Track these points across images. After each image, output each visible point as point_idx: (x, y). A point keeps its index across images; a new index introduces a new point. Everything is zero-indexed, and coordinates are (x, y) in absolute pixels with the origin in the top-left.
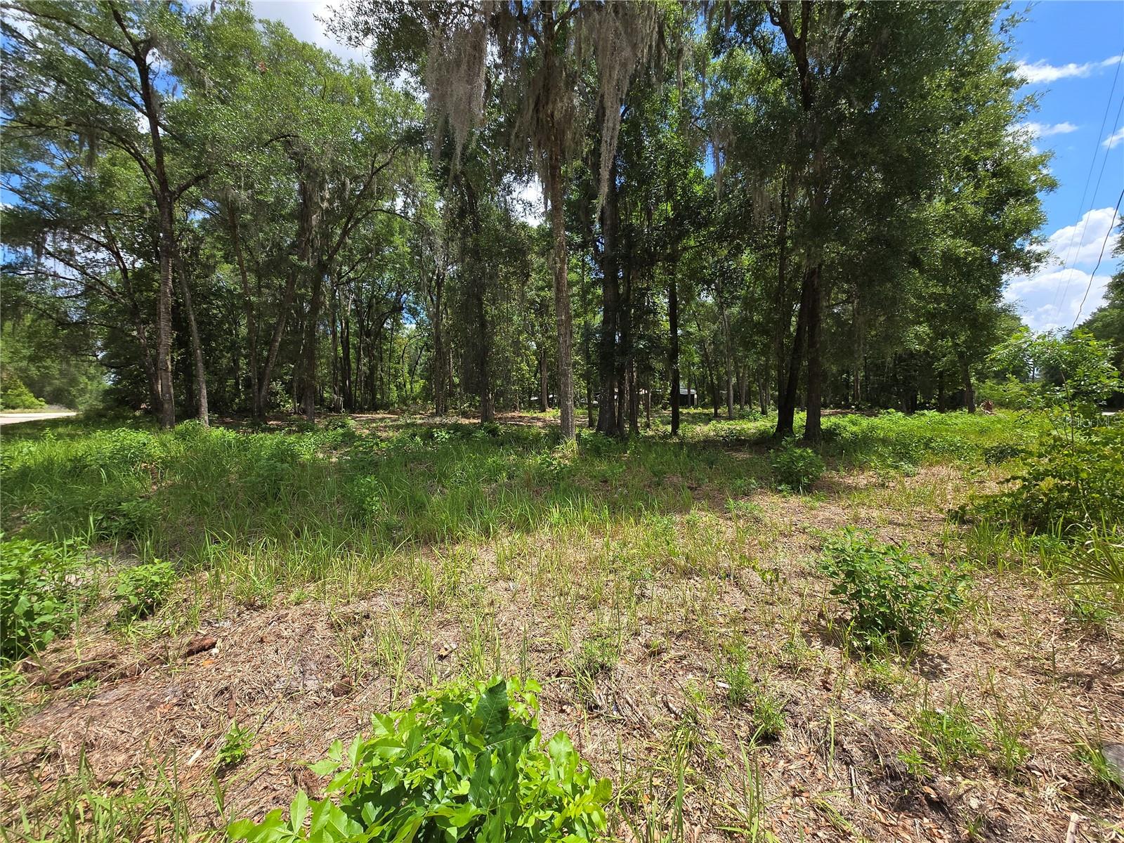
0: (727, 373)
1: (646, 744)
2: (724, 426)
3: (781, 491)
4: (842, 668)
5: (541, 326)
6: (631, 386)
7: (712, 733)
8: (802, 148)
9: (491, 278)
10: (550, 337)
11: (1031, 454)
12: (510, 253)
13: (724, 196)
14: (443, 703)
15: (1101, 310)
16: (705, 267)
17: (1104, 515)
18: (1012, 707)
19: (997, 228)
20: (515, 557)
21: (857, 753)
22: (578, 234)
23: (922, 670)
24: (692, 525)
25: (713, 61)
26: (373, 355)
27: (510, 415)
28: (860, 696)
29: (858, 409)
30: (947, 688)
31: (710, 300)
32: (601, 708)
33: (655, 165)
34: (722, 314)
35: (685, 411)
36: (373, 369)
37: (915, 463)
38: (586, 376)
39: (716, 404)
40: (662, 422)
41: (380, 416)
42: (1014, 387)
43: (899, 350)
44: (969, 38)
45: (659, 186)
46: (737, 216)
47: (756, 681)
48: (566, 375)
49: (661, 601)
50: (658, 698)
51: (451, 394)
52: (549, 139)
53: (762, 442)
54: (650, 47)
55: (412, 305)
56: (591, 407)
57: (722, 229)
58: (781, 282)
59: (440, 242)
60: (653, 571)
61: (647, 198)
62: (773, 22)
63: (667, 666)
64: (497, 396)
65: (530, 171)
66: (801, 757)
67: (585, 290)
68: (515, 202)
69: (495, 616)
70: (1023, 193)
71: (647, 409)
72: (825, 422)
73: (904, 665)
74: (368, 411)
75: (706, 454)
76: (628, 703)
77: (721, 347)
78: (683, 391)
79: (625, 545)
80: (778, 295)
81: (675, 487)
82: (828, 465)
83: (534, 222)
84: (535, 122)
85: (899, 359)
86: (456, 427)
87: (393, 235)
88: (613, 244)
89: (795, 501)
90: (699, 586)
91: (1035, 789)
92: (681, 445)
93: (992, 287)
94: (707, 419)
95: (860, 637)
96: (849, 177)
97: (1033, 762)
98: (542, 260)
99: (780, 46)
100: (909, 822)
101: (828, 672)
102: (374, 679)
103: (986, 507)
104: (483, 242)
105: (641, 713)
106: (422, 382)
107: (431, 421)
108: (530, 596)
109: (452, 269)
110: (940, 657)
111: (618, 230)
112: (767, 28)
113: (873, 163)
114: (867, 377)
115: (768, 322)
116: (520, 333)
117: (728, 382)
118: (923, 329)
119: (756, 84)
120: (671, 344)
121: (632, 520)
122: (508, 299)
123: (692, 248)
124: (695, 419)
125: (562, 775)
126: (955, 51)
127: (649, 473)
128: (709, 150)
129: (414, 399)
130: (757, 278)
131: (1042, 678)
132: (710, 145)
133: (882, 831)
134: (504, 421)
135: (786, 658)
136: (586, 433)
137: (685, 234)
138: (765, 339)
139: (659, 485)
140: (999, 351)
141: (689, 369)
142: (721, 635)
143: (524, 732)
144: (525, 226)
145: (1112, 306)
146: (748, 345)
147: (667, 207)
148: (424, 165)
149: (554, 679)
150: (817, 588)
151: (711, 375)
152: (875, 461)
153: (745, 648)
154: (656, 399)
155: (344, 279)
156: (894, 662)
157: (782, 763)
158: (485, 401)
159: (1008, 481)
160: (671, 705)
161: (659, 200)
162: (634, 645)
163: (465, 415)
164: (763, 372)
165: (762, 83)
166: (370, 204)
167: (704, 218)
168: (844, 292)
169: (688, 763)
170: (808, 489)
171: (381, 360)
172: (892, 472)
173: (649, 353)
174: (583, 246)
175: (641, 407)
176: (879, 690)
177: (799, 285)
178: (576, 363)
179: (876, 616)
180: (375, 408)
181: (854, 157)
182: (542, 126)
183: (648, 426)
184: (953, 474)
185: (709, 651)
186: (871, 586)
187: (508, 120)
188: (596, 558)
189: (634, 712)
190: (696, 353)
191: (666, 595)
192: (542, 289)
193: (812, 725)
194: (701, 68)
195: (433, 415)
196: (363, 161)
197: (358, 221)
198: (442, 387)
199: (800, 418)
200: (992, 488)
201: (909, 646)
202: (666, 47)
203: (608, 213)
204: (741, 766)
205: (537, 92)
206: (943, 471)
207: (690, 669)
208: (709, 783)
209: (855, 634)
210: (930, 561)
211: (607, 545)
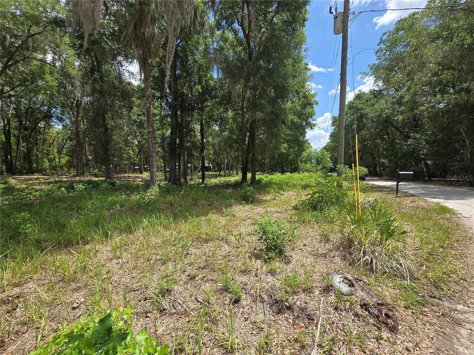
0: (223, 158)
1: (187, 320)
2: (223, 179)
3: (243, 204)
4: (262, 267)
5: (140, 133)
6: (184, 162)
7: (215, 306)
8: (249, 75)
9: (111, 106)
10: (145, 139)
11: (312, 186)
12: (122, 95)
13: (221, 87)
14: (68, 337)
15: (328, 143)
16: (214, 115)
17: (329, 204)
18: (308, 268)
19: (304, 114)
20: (123, 246)
21: (266, 297)
22: (158, 92)
23: (285, 262)
24: (209, 220)
25: (217, 32)
26: (30, 142)
27: (123, 175)
28: (267, 276)
29: (268, 172)
30: (292, 266)
31: (217, 128)
32: (166, 310)
33: (193, 69)
34: (222, 134)
35: (207, 173)
36: (29, 150)
37: (284, 190)
38: (163, 158)
39: (220, 170)
40: (198, 178)
41: (36, 177)
42: (308, 166)
43: (279, 152)
44: (297, 51)
45: (196, 78)
46: (226, 96)
47: (233, 279)
48: (152, 157)
49: (196, 255)
50: (193, 298)
51: (87, 165)
52: (142, 45)
53: (236, 185)
54: (191, 17)
55: (59, 115)
56: (165, 172)
57: (221, 100)
58: (242, 124)
59: (78, 83)
60: (192, 242)
61: (190, 82)
62: (239, 25)
63: (198, 282)
64: (116, 166)
65: (133, 58)
66: (248, 305)
67: (162, 118)
68: (125, 71)
69: (110, 278)
70: (310, 104)
71: (191, 172)
72: (257, 177)
73: (280, 261)
74: (27, 174)
75: (215, 191)
76: (179, 303)
77: (222, 148)
78: (206, 165)
79: (180, 233)
80: (241, 129)
81: (203, 205)
82: (258, 193)
83: (136, 83)
84: (134, 35)
85: (279, 155)
86: (90, 182)
87: (45, 74)
88: (175, 99)
89: (247, 207)
90: (211, 245)
91: (314, 293)
92: (205, 187)
93: (303, 134)
94: (216, 176)
95: (267, 255)
96: (264, 89)
97: (313, 285)
98: (139, 101)
99: (241, 34)
100: (281, 317)
101: (257, 269)
102: (24, 333)
103: (302, 204)
104: (105, 87)
105: (185, 307)
106: (67, 158)
107: (73, 179)
108: (131, 265)
109: (86, 99)
110: (290, 256)
111: (177, 94)
112: (236, 26)
113: (271, 85)
114: (270, 161)
115: (238, 139)
116: (128, 135)
117: (224, 162)
118: (286, 145)
119: (233, 47)
120: (201, 145)
121: (183, 221)
122: (121, 118)
123: (209, 106)
124: (212, 177)
125: (143, 351)
126: (293, 54)
127: (192, 200)
128: (215, 68)
129: (61, 167)
130: (234, 122)
131: (315, 257)
132: (216, 66)
133: (273, 323)
134: (119, 178)
135: (243, 268)
136: (163, 183)
137: (206, 100)
138: (237, 146)
139: (196, 205)
140: (305, 154)
141: (209, 156)
142: (220, 264)
143: (122, 336)
144: (130, 84)
145: (330, 142)
146: (231, 147)
147: (199, 87)
148: (67, 39)
149: (142, 302)
150: (254, 239)
151: (218, 158)
152: (272, 191)
153: (229, 267)
154: (195, 168)
155: (7, 95)
156: (277, 261)
157: (241, 310)
158: (108, 169)
159: (307, 195)
160: (198, 299)
161: (195, 84)
162: (183, 276)
163: (96, 175)
164: (236, 158)
165: (235, 46)
166: (27, 53)
167: (214, 95)
168: (263, 130)
169: (205, 322)
170: (252, 202)
171: (37, 144)
172: (277, 194)
173: (192, 148)
174: (161, 98)
175: (189, 171)
176: (272, 272)
177: (248, 126)
178: (158, 151)
179: (272, 246)
180: (32, 172)
181: (265, 82)
182: (139, 37)
183: (192, 179)
184: (294, 194)
185: (215, 272)
186: (270, 236)
187: (119, 29)
188: (166, 240)
189: (182, 307)
190: (212, 149)
191: (198, 252)
192: (140, 115)
193: (252, 291)
194: (212, 34)
195: (74, 176)
196: (21, 27)
197: (17, 62)
198: (81, 162)
199: (249, 175)
200: (304, 198)
201: (282, 254)
202: (198, 20)
203: (172, 85)
204: (226, 316)
205: (135, 20)
206: (291, 193)
207: (207, 281)
208: (214, 328)
209: (266, 254)
210: (288, 224)
211: (172, 234)
